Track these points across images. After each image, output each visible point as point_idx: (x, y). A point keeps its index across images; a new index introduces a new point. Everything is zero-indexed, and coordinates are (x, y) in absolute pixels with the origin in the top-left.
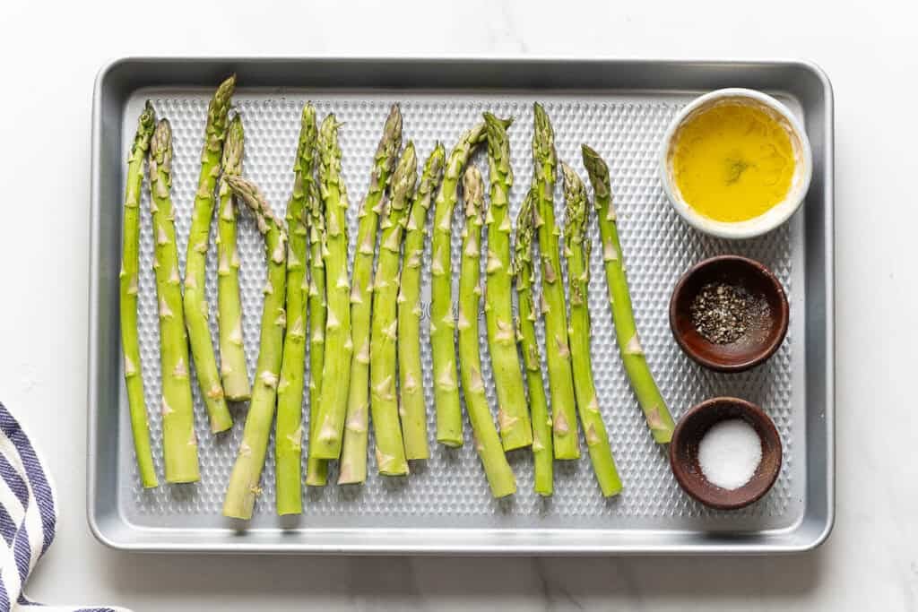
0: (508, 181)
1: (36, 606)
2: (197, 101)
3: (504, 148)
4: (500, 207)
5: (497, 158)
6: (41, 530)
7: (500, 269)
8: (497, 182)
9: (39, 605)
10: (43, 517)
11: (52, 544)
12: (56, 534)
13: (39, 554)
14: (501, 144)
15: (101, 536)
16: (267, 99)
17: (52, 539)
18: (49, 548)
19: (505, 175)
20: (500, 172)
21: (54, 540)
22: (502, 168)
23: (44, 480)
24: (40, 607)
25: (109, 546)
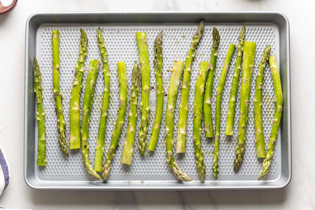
0: (85, 54)
1: (2, 209)
2: (63, 29)
3: (86, 42)
4: (81, 63)
5: (83, 45)
6: (4, 181)
7: (78, 85)
8: (82, 54)
9: (2, 208)
10: (5, 177)
11: (8, 186)
12: (9, 183)
13: (3, 190)
14: (85, 41)
15: (29, 184)
16: (87, 28)
17: (8, 185)
18: (7, 188)
19: (85, 52)
20: (83, 51)
21: (9, 185)
22: (84, 49)
23: (5, 163)
24: (3, 209)
25: (32, 188)
